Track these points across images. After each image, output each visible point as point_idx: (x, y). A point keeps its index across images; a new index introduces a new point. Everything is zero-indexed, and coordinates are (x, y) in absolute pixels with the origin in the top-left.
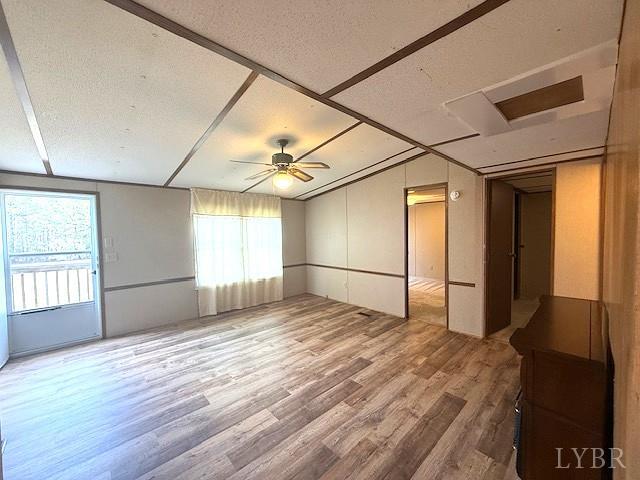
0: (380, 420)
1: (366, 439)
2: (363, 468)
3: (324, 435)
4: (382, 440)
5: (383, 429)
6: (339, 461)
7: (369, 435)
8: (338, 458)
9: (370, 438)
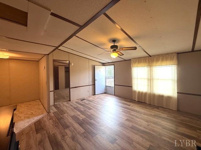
0: (73, 140)
1: (67, 135)
2: (60, 134)
3: (73, 127)
4: (65, 139)
5: (68, 140)
6: (64, 129)
7: (68, 136)
8: (65, 129)
9: (67, 136)
